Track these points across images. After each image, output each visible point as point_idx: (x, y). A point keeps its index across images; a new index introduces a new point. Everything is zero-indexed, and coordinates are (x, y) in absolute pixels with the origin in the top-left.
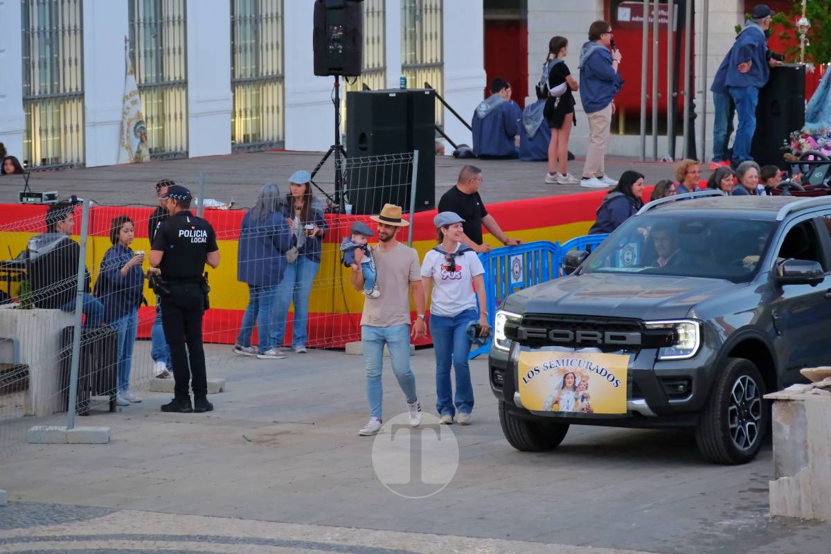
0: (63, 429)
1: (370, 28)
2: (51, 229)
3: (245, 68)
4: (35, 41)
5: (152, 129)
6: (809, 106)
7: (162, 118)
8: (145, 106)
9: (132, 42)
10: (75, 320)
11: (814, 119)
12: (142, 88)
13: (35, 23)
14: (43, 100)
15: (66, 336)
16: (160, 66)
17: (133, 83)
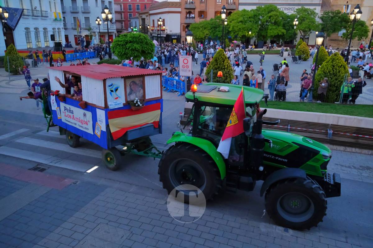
0: (33, 68)
1: (56, 37)
2: (30, 53)
3: (45, 40)
4: (27, 38)
5: (38, 45)
6: (90, 43)
7: (39, 44)
8: (37, 43)
9: (35, 38)
10: (33, 60)
11: (91, 44)
12: (37, 42)
13: (27, 36)
14: (28, 43)
15: (32, 61)
16: (38, 40)
17: (36, 41)
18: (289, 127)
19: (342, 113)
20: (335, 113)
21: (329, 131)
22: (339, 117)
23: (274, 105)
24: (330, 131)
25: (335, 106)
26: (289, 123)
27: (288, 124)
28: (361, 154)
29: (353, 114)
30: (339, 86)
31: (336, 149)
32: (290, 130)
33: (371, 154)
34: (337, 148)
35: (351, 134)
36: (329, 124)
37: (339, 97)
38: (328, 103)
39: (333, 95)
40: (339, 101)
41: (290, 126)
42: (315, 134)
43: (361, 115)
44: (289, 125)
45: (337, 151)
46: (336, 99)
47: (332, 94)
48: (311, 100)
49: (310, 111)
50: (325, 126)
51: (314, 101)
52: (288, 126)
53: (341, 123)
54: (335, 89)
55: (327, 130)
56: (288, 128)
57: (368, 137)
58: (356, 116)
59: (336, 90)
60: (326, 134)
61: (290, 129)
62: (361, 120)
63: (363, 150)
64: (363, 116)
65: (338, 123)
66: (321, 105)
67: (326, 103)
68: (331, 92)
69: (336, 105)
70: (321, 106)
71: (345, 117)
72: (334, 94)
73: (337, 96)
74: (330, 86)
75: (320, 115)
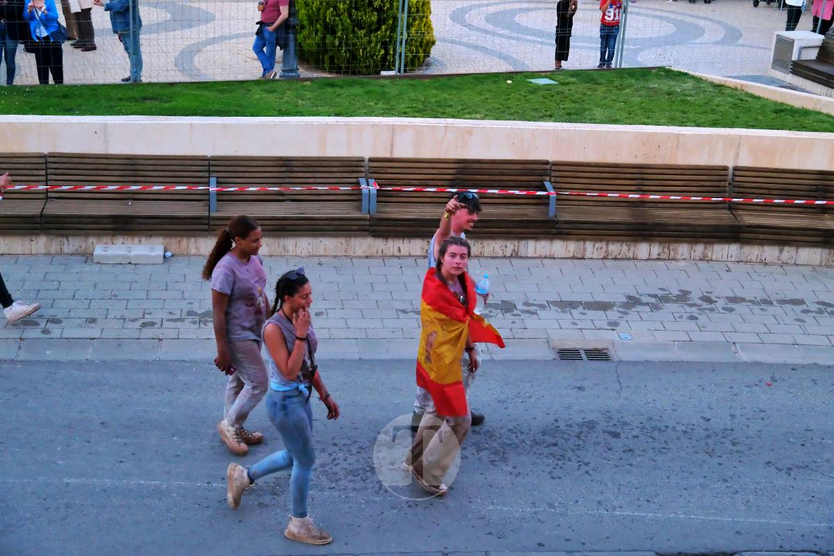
18: (213, 189)
19: (405, 113)
20: (383, 115)
21: (363, 186)
22: (393, 128)
23: (145, 99)
24: (368, 185)
25: (382, 86)
26: (212, 169)
27: (207, 174)
28: (482, 260)
29: (444, 113)
30: (388, 5)
31: (396, 253)
32: (218, 201)
33: (511, 256)
34: (399, 250)
35: (441, 189)
36: (362, 160)
37: (391, 52)
38: (355, 77)
39: (370, 42)
40: (394, 66)
41: (218, 183)
42: (316, 204)
43: (469, 113)
44: (213, 180)
45: (402, 261)
46: (384, 58)
47: (365, 40)
48: (292, 71)
49: (288, 114)
50: (350, 167)
51: (303, 72)
52: (208, 184)
53: (404, 150)
54: (374, 18)
55: (358, 184)
56: (208, 193)
57: (496, 191)
58: (453, 117)
59: (380, 22)
60: (356, 197)
61: (219, 194)
62: (469, 132)
63: (486, 243)
64: (478, 116)
65: (392, 153)
66: (332, 85)
67: (350, 78)
68: (363, 32)
69: (386, 82)
70: (330, 90)
71: (415, 127)
72: (373, 39)
73: (385, 45)
74: (357, 9)
75: (327, 125)
